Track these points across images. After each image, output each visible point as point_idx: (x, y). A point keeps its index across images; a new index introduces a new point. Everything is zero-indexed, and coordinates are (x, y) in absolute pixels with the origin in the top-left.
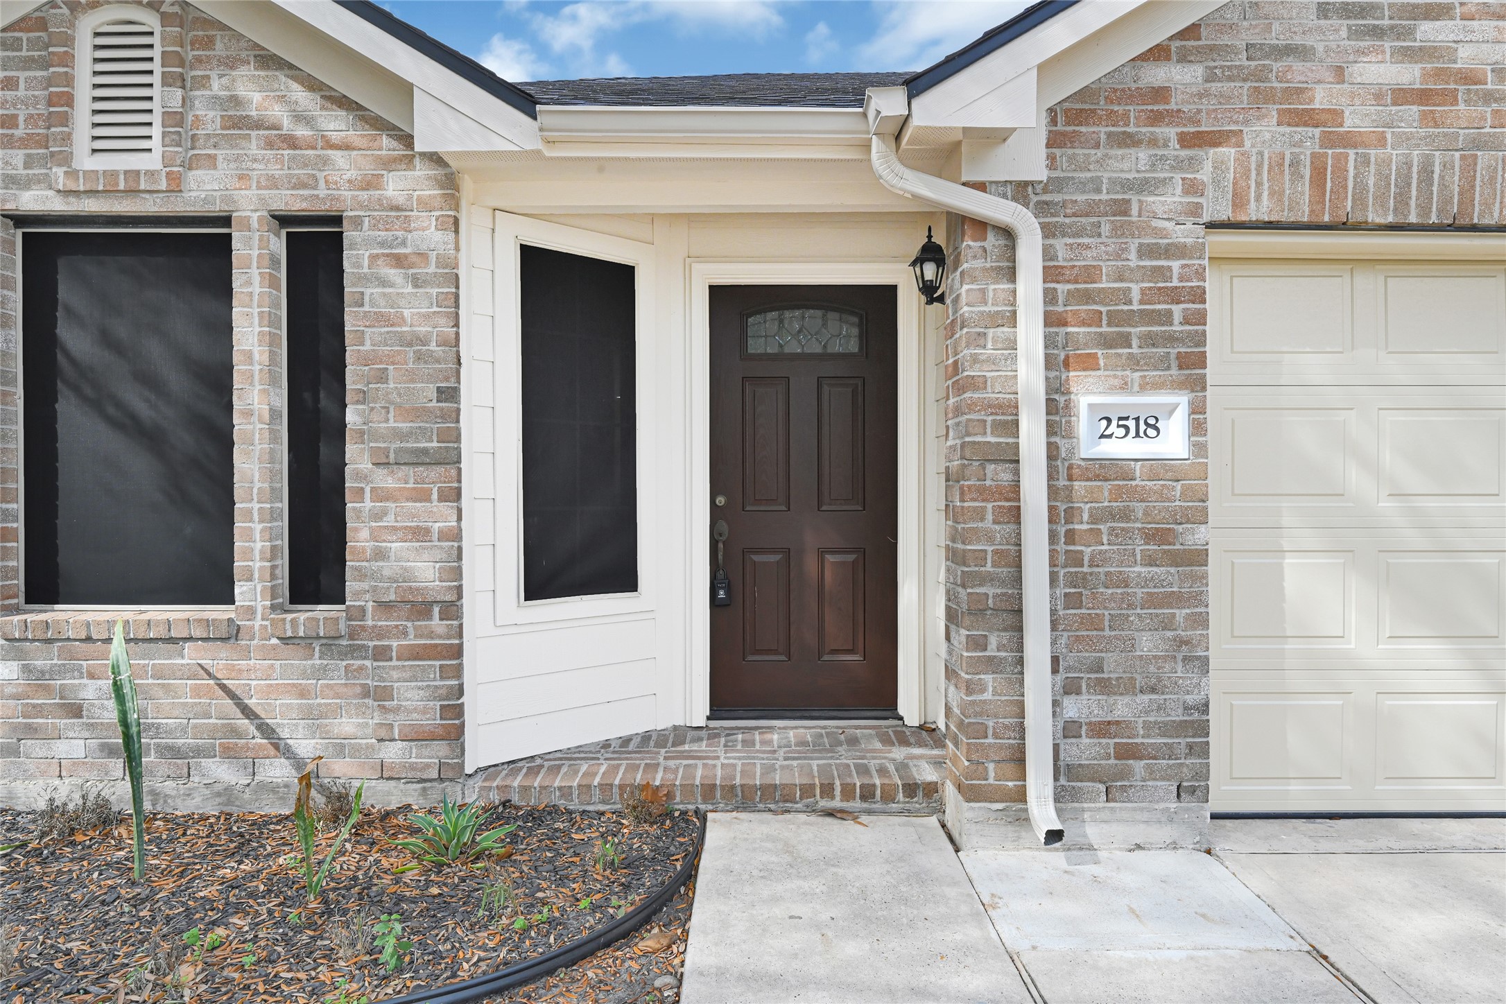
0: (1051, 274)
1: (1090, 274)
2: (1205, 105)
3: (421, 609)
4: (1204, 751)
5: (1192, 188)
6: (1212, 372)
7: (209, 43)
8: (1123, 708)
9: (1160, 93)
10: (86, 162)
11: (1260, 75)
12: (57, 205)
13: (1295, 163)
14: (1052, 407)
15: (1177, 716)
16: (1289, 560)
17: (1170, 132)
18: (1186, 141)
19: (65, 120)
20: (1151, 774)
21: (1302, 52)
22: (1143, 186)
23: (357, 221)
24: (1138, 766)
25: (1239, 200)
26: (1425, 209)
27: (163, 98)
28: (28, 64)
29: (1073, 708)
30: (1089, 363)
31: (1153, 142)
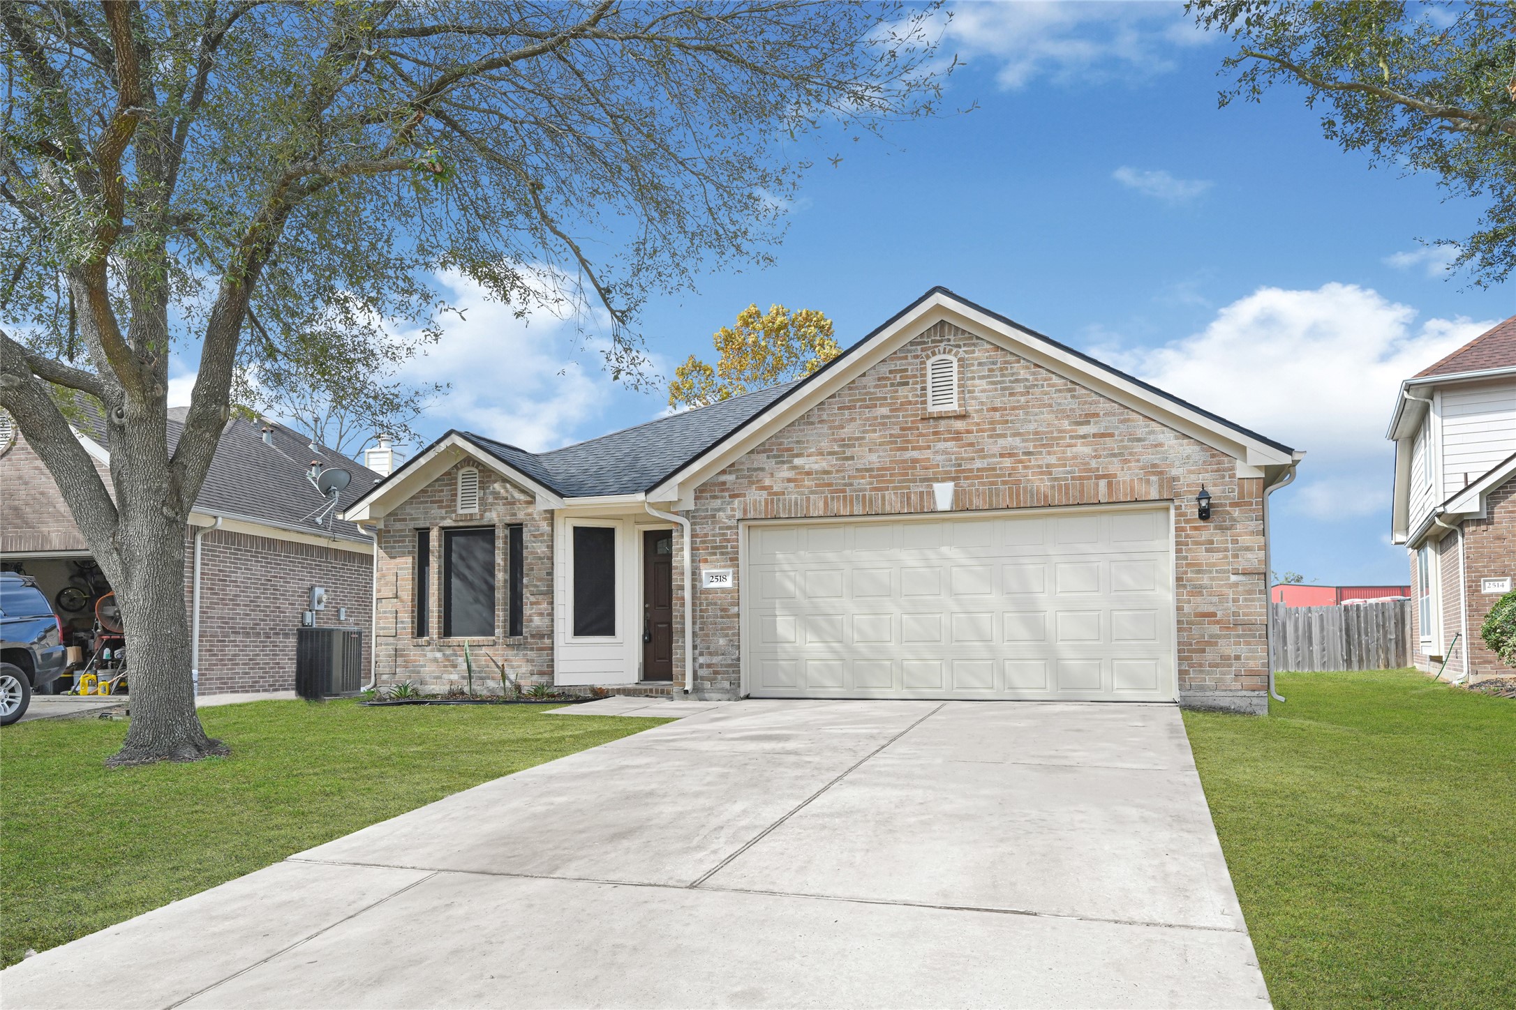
0: (693, 536)
1: (706, 535)
2: (736, 486)
3: (542, 636)
4: (739, 672)
5: (733, 509)
6: (741, 562)
7: (490, 476)
8: (715, 660)
9: (724, 483)
10: (460, 512)
11: (750, 477)
12: (453, 524)
13: (760, 502)
14: (694, 573)
15: (730, 662)
16: (778, 618)
17: (727, 494)
18: (731, 496)
19: (455, 501)
20: (723, 679)
21: (762, 469)
22: (719, 510)
23: (527, 525)
24: (719, 677)
25: (745, 511)
26: (796, 512)
27: (479, 494)
28: (446, 485)
29: (701, 660)
30: (706, 561)
31: (722, 497)
